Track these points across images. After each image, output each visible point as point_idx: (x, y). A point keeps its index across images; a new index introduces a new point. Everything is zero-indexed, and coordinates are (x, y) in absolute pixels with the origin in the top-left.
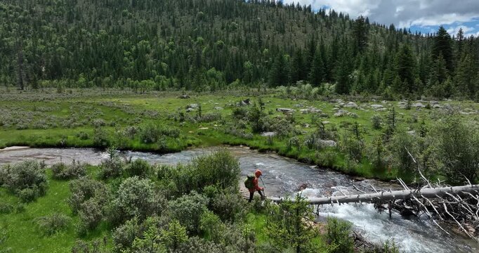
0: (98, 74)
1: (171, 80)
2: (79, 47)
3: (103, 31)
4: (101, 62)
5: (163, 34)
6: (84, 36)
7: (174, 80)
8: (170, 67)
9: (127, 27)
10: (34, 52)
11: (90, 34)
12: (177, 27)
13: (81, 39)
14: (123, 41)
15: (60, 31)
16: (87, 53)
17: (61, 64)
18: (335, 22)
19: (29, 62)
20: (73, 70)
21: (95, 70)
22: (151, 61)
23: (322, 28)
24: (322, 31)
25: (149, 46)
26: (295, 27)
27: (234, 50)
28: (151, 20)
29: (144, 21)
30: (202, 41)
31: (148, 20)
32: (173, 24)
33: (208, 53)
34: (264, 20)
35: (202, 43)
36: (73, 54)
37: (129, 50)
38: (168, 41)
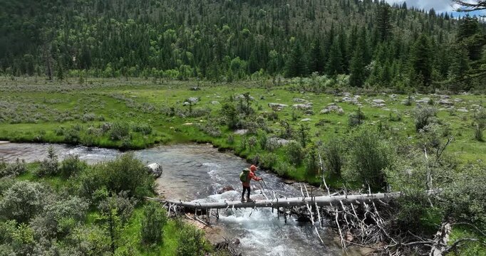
0: (125, 64)
1: (195, 69)
2: (108, 36)
3: (131, 21)
4: (129, 51)
5: (190, 22)
6: (113, 25)
7: (198, 69)
8: (195, 56)
9: (155, 16)
10: (66, 42)
11: (118, 24)
12: (205, 15)
13: (110, 29)
14: (150, 30)
15: (91, 21)
16: (115, 42)
17: (90, 53)
18: (369, 8)
19: (61, 52)
20: (102, 60)
21: (122, 60)
22: (176, 50)
23: (354, 14)
24: (354, 18)
25: (175, 34)
26: (326, 13)
27: (259, 38)
28: (179, 8)
29: (172, 10)
30: (228, 30)
31: (176, 8)
32: (201, 12)
33: (233, 42)
34: (294, 7)
35: (227, 32)
36: (101, 43)
37: (155, 39)
38: (194, 30)
